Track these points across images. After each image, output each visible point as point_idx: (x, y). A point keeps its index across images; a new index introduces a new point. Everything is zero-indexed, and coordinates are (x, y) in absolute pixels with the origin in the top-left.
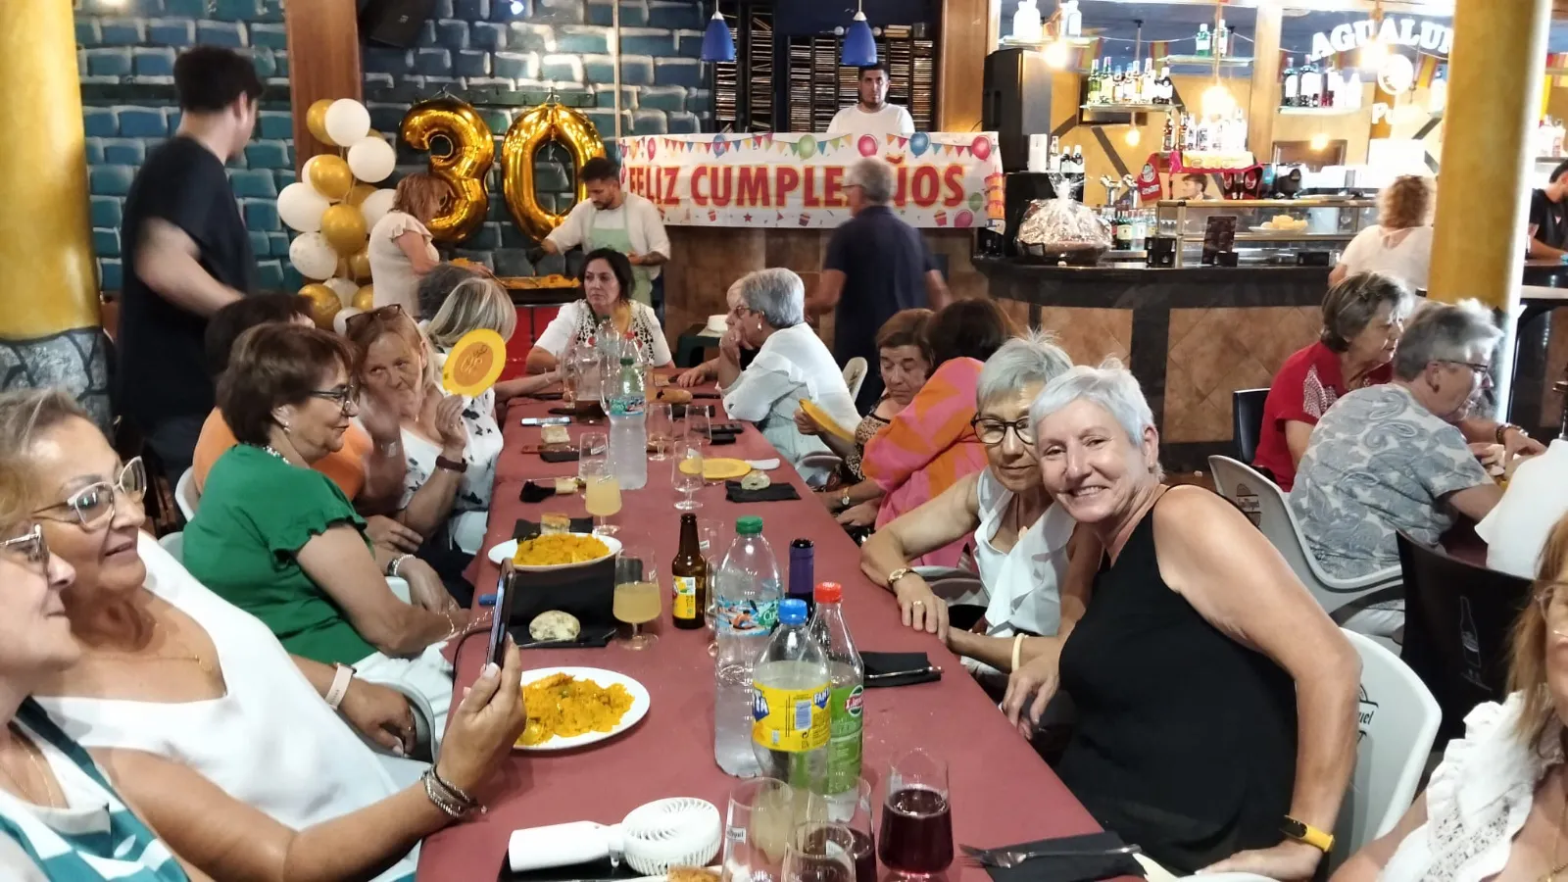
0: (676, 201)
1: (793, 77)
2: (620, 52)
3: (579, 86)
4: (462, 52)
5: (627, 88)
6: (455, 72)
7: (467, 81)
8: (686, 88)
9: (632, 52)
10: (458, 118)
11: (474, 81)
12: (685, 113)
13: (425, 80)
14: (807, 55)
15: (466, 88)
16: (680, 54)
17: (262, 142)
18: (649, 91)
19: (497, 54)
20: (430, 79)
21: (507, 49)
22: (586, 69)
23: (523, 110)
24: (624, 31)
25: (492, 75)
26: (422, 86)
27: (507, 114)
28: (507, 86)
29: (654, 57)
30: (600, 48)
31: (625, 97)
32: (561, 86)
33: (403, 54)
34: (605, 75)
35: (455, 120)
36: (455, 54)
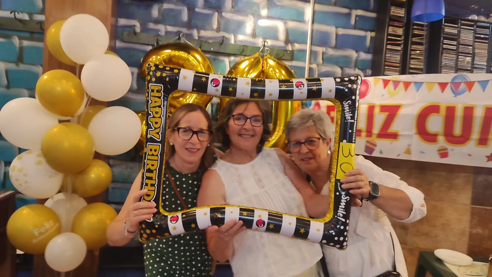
0: (394, 136)
1: (445, 46)
2: (313, 22)
3: (281, 44)
4: (197, 10)
5: (315, 48)
6: (189, 25)
7: (199, 33)
8: (357, 52)
9: (321, 23)
10: (191, 58)
11: (203, 33)
12: (355, 70)
13: (166, 28)
14: (455, 31)
15: (197, 38)
16: (355, 28)
17: (22, 67)
18: (331, 52)
19: (223, 14)
20: (170, 29)
21: (231, 12)
22: (287, 32)
23: (238, 59)
24: (318, 7)
25: (218, 30)
26: (163, 33)
27: (226, 60)
28: (228, 39)
29: (337, 27)
30: (300, 18)
31: (313, 54)
32: (269, 43)
33: (149, 7)
34: (301, 38)
35: (188, 60)
36: (191, 10)
